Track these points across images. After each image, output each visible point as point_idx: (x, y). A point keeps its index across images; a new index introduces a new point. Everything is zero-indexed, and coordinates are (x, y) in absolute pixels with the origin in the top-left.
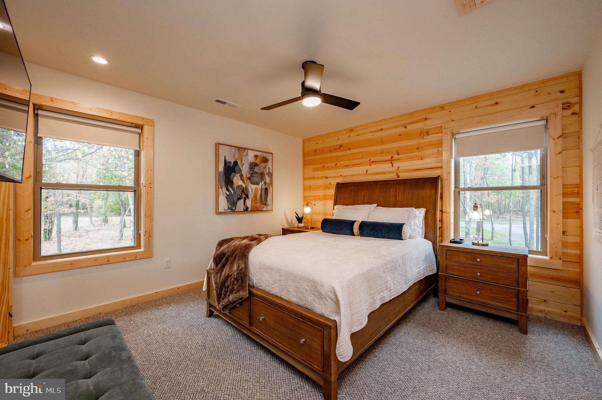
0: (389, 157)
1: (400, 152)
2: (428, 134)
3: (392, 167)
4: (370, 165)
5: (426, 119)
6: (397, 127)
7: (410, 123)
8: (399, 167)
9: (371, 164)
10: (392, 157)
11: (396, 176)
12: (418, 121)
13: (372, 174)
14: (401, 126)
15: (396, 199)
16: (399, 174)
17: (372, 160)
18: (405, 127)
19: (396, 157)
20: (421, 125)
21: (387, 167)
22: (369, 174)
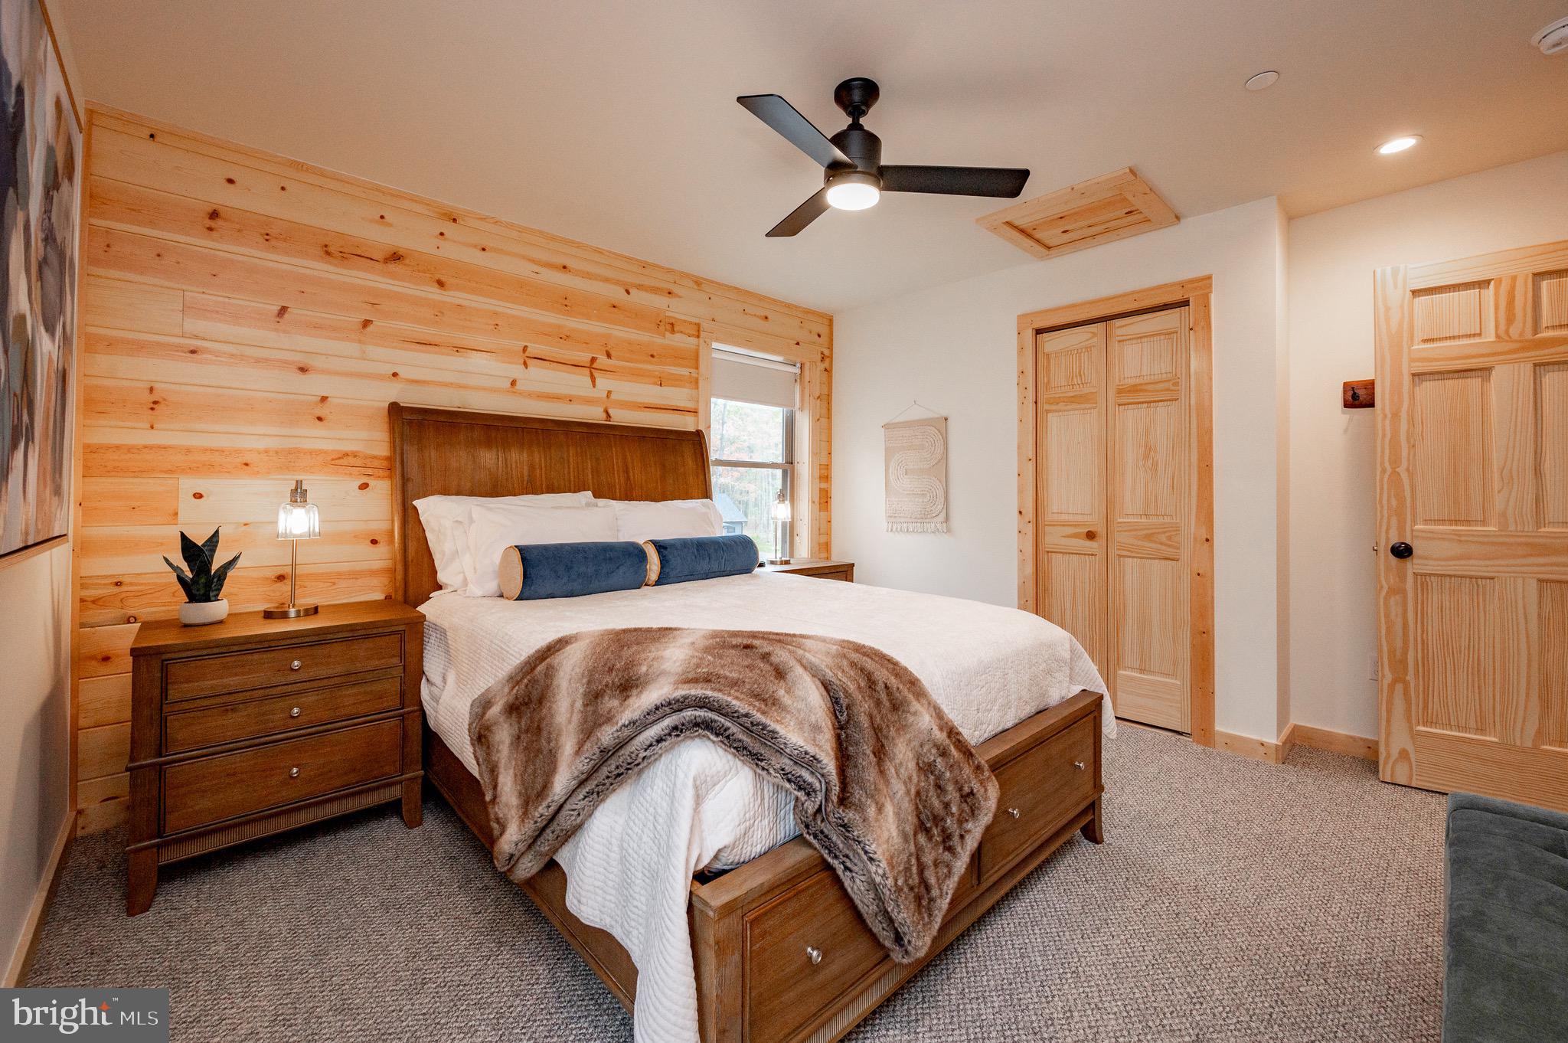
0: (584, 357)
1: (613, 353)
2: (673, 331)
3: (594, 387)
4: (525, 364)
5: (670, 293)
6: (607, 280)
7: (640, 287)
8: (609, 392)
9: (529, 362)
10: (593, 360)
11: (604, 415)
12: (655, 290)
13: (530, 395)
14: (617, 282)
15: (628, 478)
16: (611, 411)
17: (531, 352)
18: (628, 292)
19: (602, 360)
20: (659, 302)
21: (577, 383)
22: (520, 394)
